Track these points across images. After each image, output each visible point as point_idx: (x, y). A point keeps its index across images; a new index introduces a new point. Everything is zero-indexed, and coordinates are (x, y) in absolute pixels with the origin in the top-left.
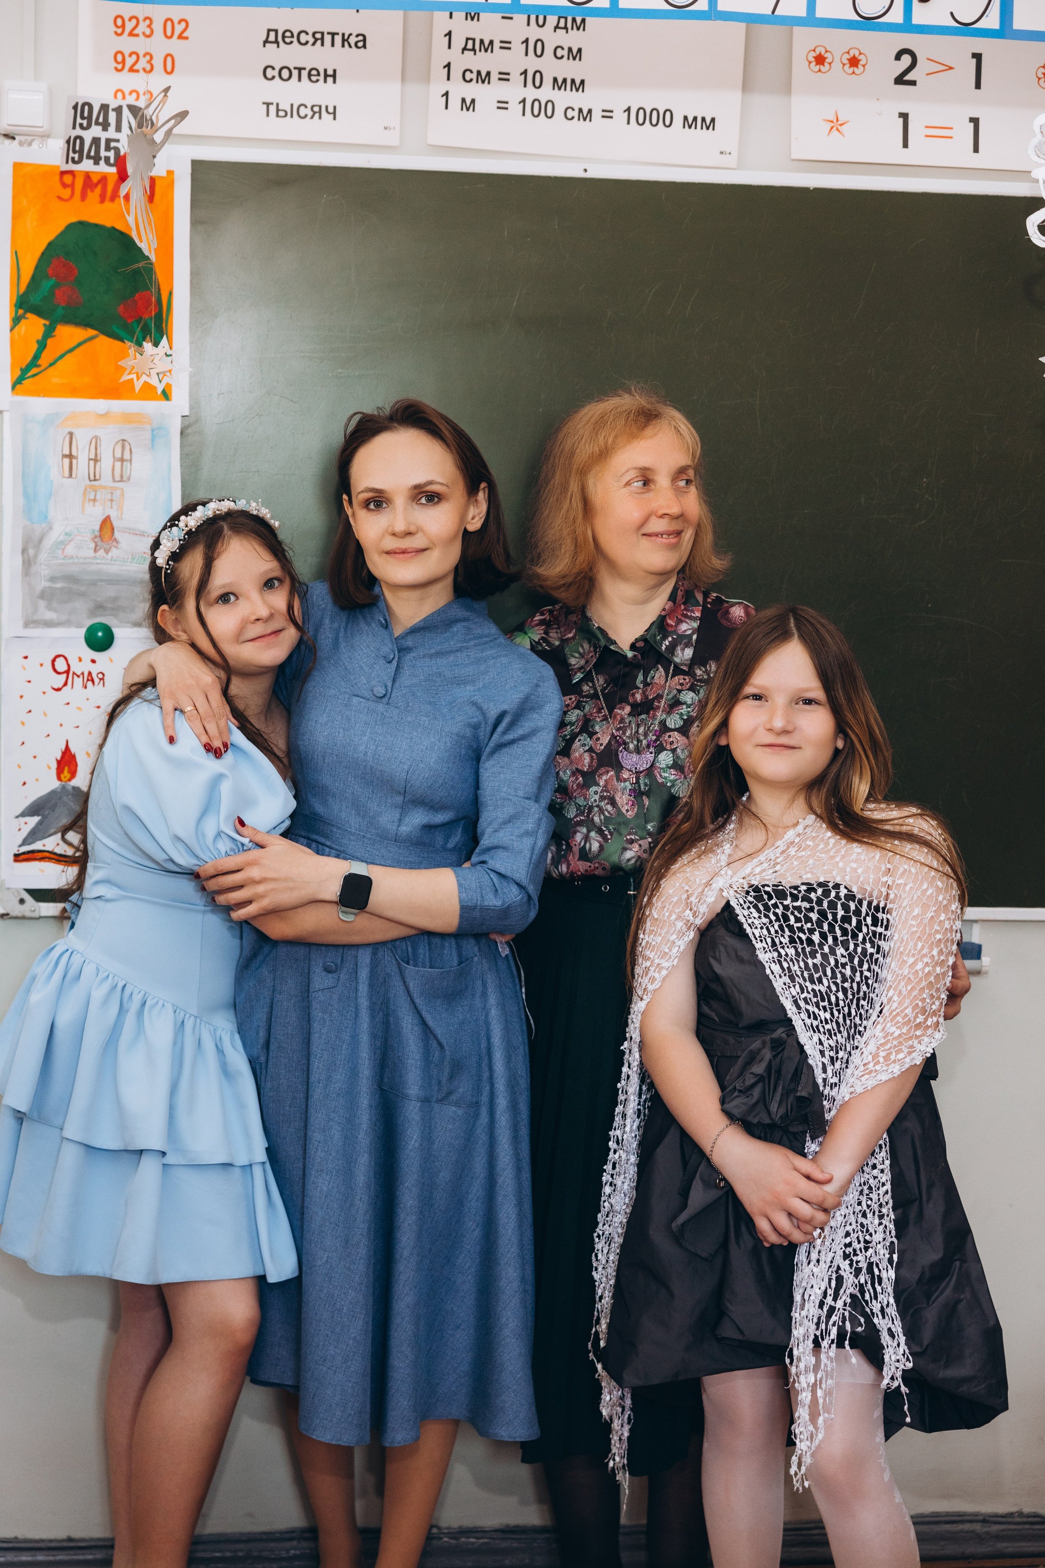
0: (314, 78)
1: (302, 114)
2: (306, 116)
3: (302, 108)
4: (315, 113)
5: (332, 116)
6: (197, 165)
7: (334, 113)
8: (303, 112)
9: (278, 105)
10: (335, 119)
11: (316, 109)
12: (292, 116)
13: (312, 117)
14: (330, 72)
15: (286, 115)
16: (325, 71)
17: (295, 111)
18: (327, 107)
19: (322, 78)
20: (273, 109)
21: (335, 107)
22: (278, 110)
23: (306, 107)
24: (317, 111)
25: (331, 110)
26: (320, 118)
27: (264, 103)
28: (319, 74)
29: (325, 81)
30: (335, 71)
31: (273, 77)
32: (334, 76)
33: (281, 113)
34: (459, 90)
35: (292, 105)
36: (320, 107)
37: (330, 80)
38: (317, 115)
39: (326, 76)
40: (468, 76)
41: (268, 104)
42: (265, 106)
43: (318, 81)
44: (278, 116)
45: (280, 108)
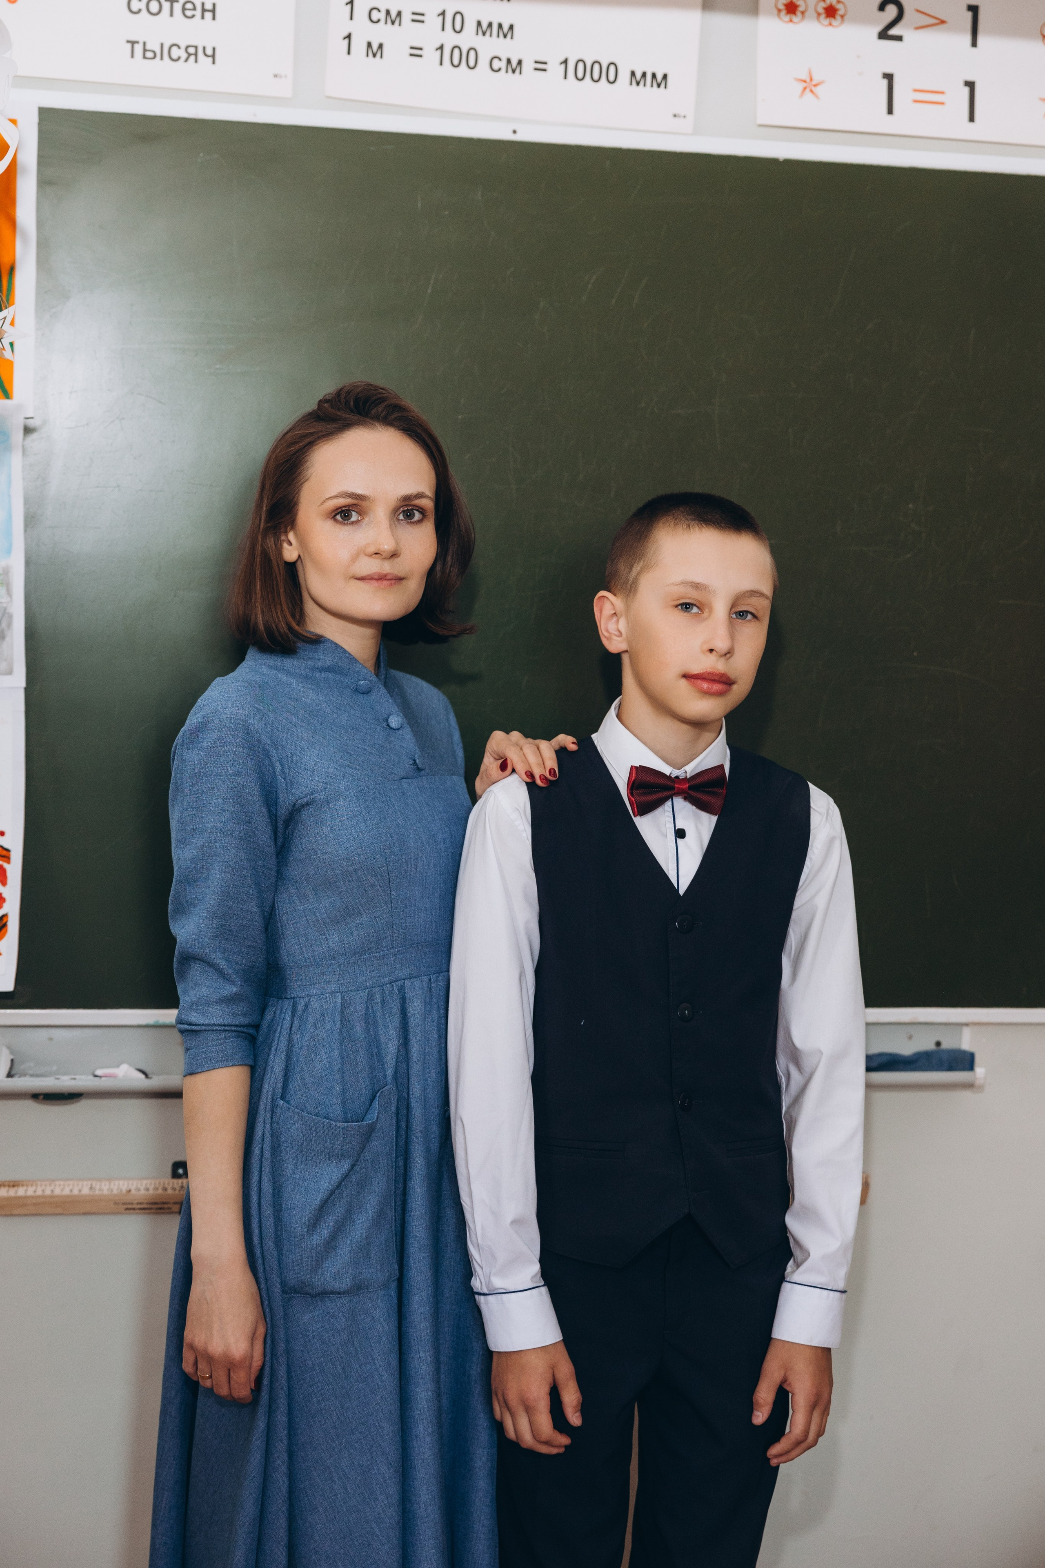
0: (189, 13)
1: (174, 56)
2: (179, 58)
3: (174, 49)
4: (190, 55)
5: (210, 59)
6: (44, 113)
7: (213, 56)
8: (175, 53)
9: (145, 43)
10: (214, 63)
11: (192, 50)
12: (162, 59)
13: (186, 60)
14: (208, 6)
15: (155, 57)
16: (203, 4)
17: (166, 52)
18: (204, 48)
19: (198, 12)
20: (139, 48)
21: (214, 49)
22: (145, 50)
23: (179, 47)
24: (192, 53)
25: (209, 52)
26: (196, 61)
27: (128, 42)
28: (194, 9)
29: (203, 17)
30: (214, 5)
31: (140, 11)
32: (213, 11)
33: (149, 55)
34: (364, 32)
35: (162, 45)
36: (196, 47)
37: (208, 15)
38: (192, 58)
39: (204, 10)
40: (375, 15)
41: (133, 43)
42: (129, 45)
43: (193, 16)
44: (145, 57)
45: (148, 47)
